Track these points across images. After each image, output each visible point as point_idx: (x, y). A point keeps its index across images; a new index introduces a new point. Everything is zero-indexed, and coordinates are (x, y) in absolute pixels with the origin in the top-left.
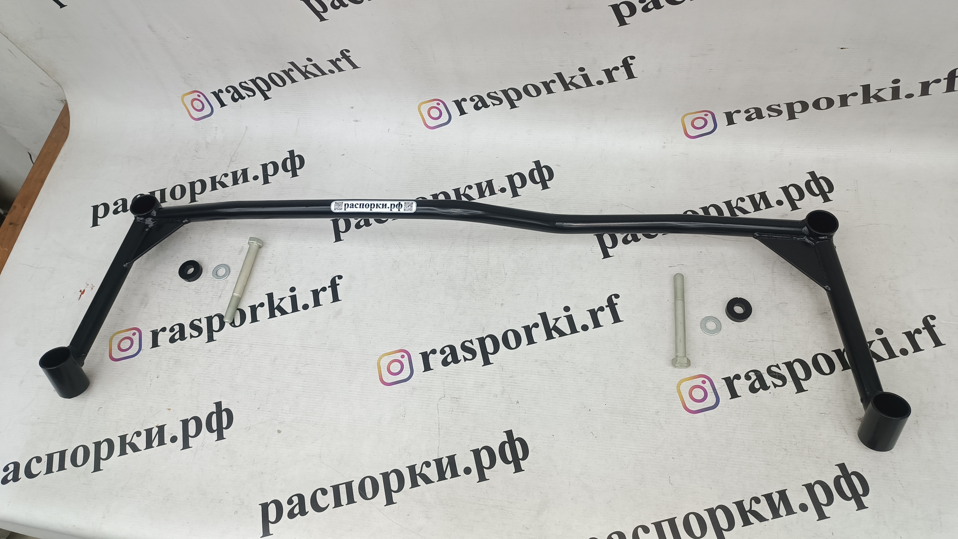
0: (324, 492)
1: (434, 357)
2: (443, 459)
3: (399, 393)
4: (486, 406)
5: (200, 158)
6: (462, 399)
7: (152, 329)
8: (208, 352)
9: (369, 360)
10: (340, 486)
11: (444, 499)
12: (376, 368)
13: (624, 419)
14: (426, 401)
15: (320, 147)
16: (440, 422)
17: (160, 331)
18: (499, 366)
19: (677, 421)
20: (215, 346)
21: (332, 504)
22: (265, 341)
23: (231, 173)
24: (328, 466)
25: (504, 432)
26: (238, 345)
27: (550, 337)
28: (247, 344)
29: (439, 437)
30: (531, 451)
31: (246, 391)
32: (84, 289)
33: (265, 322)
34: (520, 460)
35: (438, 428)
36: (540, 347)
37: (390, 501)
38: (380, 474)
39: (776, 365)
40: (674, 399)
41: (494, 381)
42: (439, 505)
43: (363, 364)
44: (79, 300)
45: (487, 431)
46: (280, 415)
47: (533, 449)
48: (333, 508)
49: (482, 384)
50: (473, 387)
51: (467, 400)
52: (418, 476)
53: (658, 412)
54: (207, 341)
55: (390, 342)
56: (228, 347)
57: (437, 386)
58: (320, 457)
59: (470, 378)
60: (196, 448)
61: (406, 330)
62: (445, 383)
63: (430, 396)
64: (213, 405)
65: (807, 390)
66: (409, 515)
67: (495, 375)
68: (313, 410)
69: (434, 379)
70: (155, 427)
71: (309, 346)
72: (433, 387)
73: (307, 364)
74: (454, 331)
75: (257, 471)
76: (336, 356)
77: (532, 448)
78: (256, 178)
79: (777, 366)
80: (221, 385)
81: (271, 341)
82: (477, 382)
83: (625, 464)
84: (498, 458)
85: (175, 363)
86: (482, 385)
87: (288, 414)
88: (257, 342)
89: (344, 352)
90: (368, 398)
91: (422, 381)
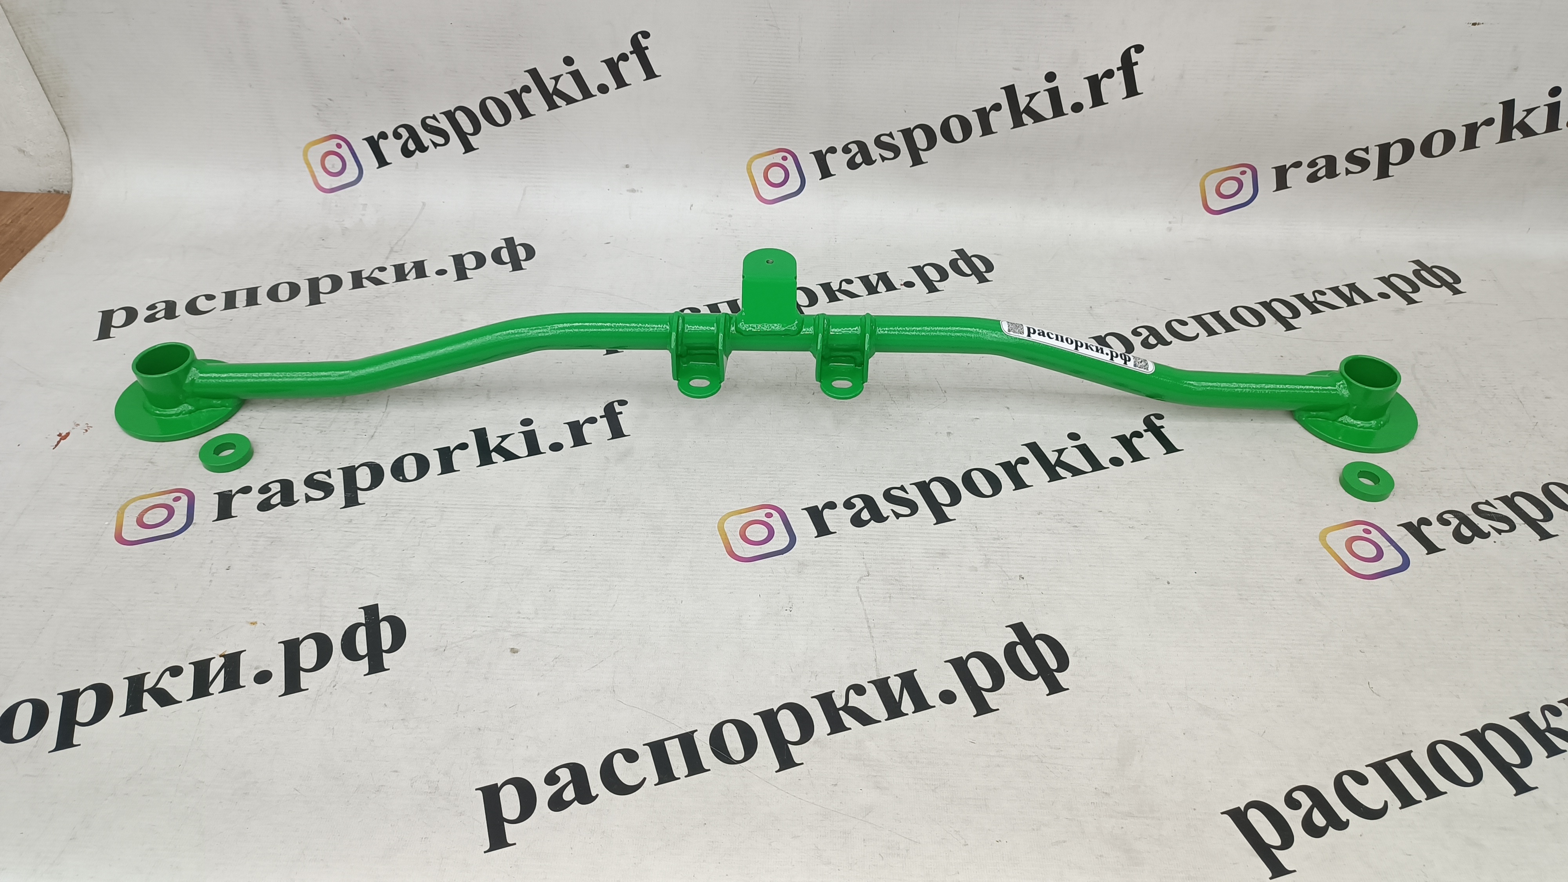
0: (631, 756)
1: (833, 513)
2: (889, 680)
3: (773, 573)
4: (959, 587)
5: (330, 248)
6: (906, 577)
7: (220, 490)
8: (347, 522)
9: (699, 522)
10: (665, 742)
11: (910, 752)
12: (717, 535)
13: (1240, 593)
14: (832, 583)
15: (563, 233)
16: (869, 617)
17: (237, 492)
18: (968, 523)
19: (1343, 593)
20: (362, 513)
21: (653, 776)
22: (472, 501)
23: (393, 268)
24: (634, 707)
25: (1007, 627)
26: (413, 510)
27: (1054, 476)
28: (432, 507)
29: (873, 642)
30: (1073, 656)
31: (435, 584)
32: (67, 432)
33: (470, 472)
34: (1056, 674)
35: (867, 626)
36: (1041, 493)
37: (786, 761)
38: (755, 714)
39: (1484, 501)
40: (1323, 558)
41: (964, 547)
42: (899, 763)
43: (688, 530)
44: (54, 449)
45: (973, 627)
46: (515, 623)
47: (1076, 652)
48: (655, 785)
49: (941, 552)
50: (924, 557)
51: (916, 579)
52: (841, 712)
53: (1300, 580)
54: (344, 505)
55: (740, 495)
56: (392, 513)
57: (848, 559)
58: (614, 691)
59: (915, 543)
60: (318, 691)
61: (768, 476)
62: (865, 552)
63: (838, 574)
64: (359, 611)
65: (1557, 535)
66: (836, 785)
67: (963, 537)
68: (588, 611)
69: (840, 548)
70: (218, 658)
71: (570, 506)
72: (841, 560)
73: (568, 535)
74: (864, 473)
75: (465, 727)
76: (629, 520)
77: (1074, 650)
78: (442, 272)
79: (1487, 503)
80: (377, 576)
81: (485, 502)
82: (930, 549)
83: (1271, 665)
84: (1007, 671)
85: (270, 543)
86: (942, 554)
87: (533, 619)
88: (456, 504)
89: (645, 512)
90: (707, 584)
91: (817, 551)
